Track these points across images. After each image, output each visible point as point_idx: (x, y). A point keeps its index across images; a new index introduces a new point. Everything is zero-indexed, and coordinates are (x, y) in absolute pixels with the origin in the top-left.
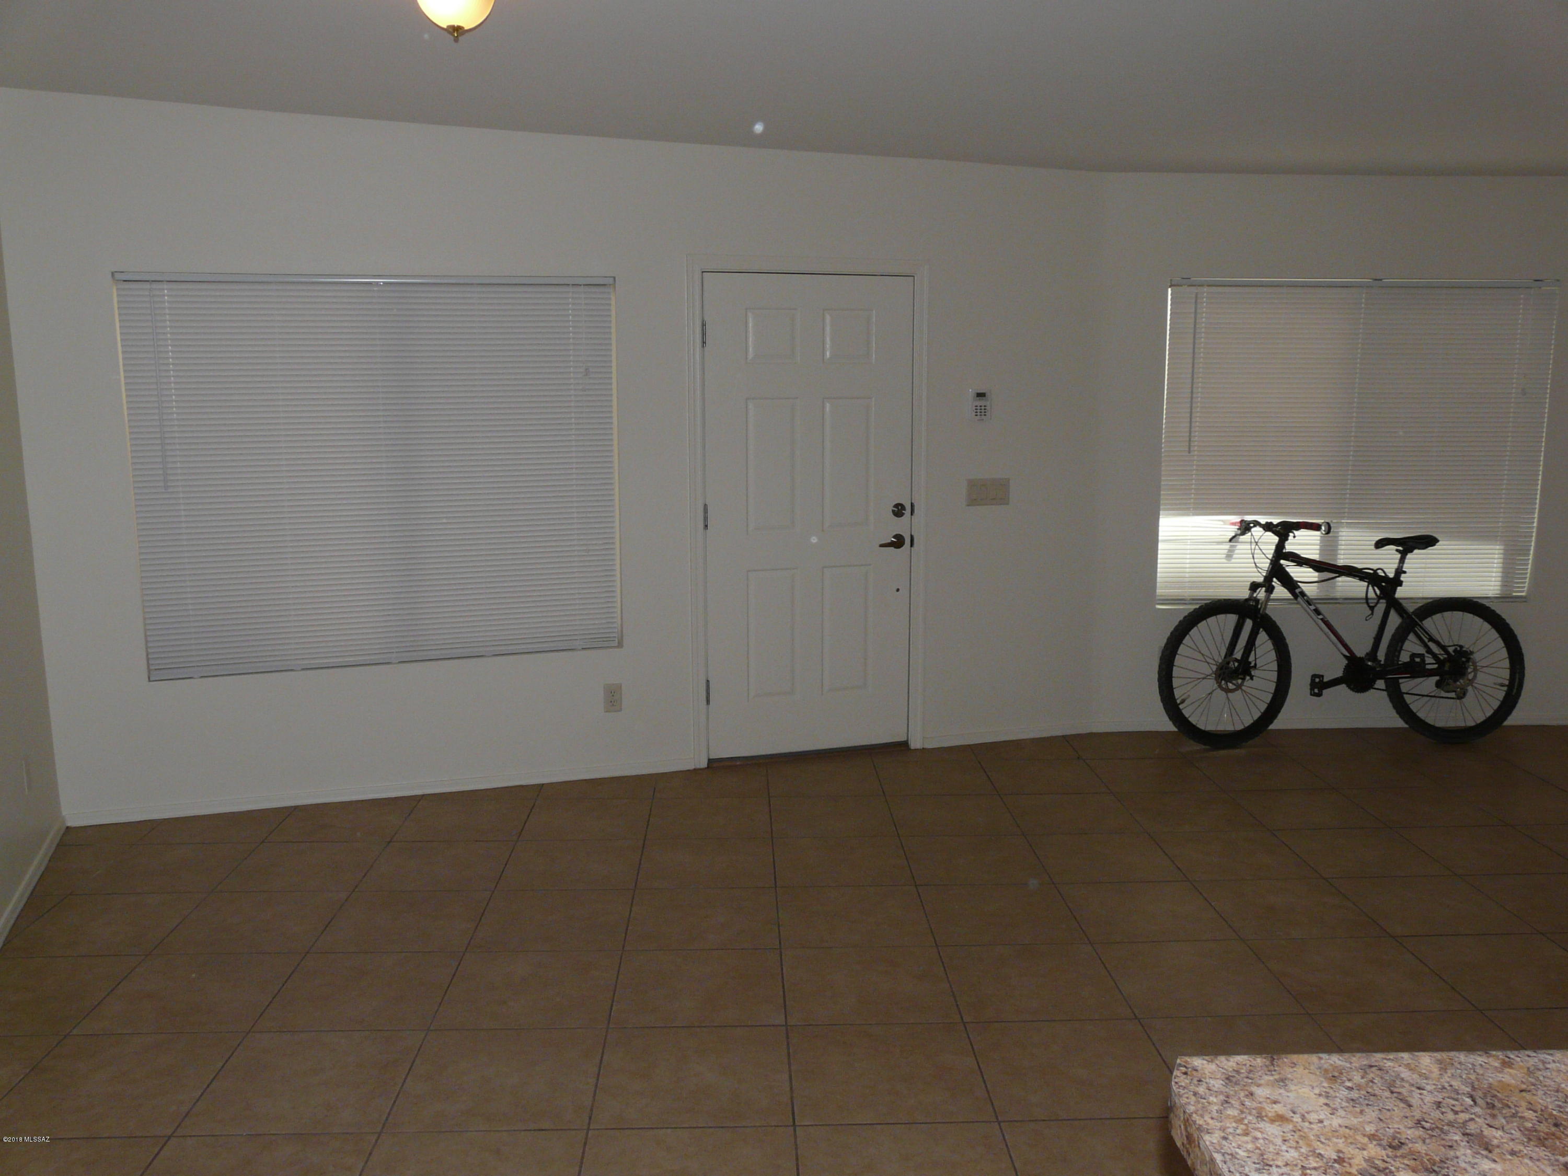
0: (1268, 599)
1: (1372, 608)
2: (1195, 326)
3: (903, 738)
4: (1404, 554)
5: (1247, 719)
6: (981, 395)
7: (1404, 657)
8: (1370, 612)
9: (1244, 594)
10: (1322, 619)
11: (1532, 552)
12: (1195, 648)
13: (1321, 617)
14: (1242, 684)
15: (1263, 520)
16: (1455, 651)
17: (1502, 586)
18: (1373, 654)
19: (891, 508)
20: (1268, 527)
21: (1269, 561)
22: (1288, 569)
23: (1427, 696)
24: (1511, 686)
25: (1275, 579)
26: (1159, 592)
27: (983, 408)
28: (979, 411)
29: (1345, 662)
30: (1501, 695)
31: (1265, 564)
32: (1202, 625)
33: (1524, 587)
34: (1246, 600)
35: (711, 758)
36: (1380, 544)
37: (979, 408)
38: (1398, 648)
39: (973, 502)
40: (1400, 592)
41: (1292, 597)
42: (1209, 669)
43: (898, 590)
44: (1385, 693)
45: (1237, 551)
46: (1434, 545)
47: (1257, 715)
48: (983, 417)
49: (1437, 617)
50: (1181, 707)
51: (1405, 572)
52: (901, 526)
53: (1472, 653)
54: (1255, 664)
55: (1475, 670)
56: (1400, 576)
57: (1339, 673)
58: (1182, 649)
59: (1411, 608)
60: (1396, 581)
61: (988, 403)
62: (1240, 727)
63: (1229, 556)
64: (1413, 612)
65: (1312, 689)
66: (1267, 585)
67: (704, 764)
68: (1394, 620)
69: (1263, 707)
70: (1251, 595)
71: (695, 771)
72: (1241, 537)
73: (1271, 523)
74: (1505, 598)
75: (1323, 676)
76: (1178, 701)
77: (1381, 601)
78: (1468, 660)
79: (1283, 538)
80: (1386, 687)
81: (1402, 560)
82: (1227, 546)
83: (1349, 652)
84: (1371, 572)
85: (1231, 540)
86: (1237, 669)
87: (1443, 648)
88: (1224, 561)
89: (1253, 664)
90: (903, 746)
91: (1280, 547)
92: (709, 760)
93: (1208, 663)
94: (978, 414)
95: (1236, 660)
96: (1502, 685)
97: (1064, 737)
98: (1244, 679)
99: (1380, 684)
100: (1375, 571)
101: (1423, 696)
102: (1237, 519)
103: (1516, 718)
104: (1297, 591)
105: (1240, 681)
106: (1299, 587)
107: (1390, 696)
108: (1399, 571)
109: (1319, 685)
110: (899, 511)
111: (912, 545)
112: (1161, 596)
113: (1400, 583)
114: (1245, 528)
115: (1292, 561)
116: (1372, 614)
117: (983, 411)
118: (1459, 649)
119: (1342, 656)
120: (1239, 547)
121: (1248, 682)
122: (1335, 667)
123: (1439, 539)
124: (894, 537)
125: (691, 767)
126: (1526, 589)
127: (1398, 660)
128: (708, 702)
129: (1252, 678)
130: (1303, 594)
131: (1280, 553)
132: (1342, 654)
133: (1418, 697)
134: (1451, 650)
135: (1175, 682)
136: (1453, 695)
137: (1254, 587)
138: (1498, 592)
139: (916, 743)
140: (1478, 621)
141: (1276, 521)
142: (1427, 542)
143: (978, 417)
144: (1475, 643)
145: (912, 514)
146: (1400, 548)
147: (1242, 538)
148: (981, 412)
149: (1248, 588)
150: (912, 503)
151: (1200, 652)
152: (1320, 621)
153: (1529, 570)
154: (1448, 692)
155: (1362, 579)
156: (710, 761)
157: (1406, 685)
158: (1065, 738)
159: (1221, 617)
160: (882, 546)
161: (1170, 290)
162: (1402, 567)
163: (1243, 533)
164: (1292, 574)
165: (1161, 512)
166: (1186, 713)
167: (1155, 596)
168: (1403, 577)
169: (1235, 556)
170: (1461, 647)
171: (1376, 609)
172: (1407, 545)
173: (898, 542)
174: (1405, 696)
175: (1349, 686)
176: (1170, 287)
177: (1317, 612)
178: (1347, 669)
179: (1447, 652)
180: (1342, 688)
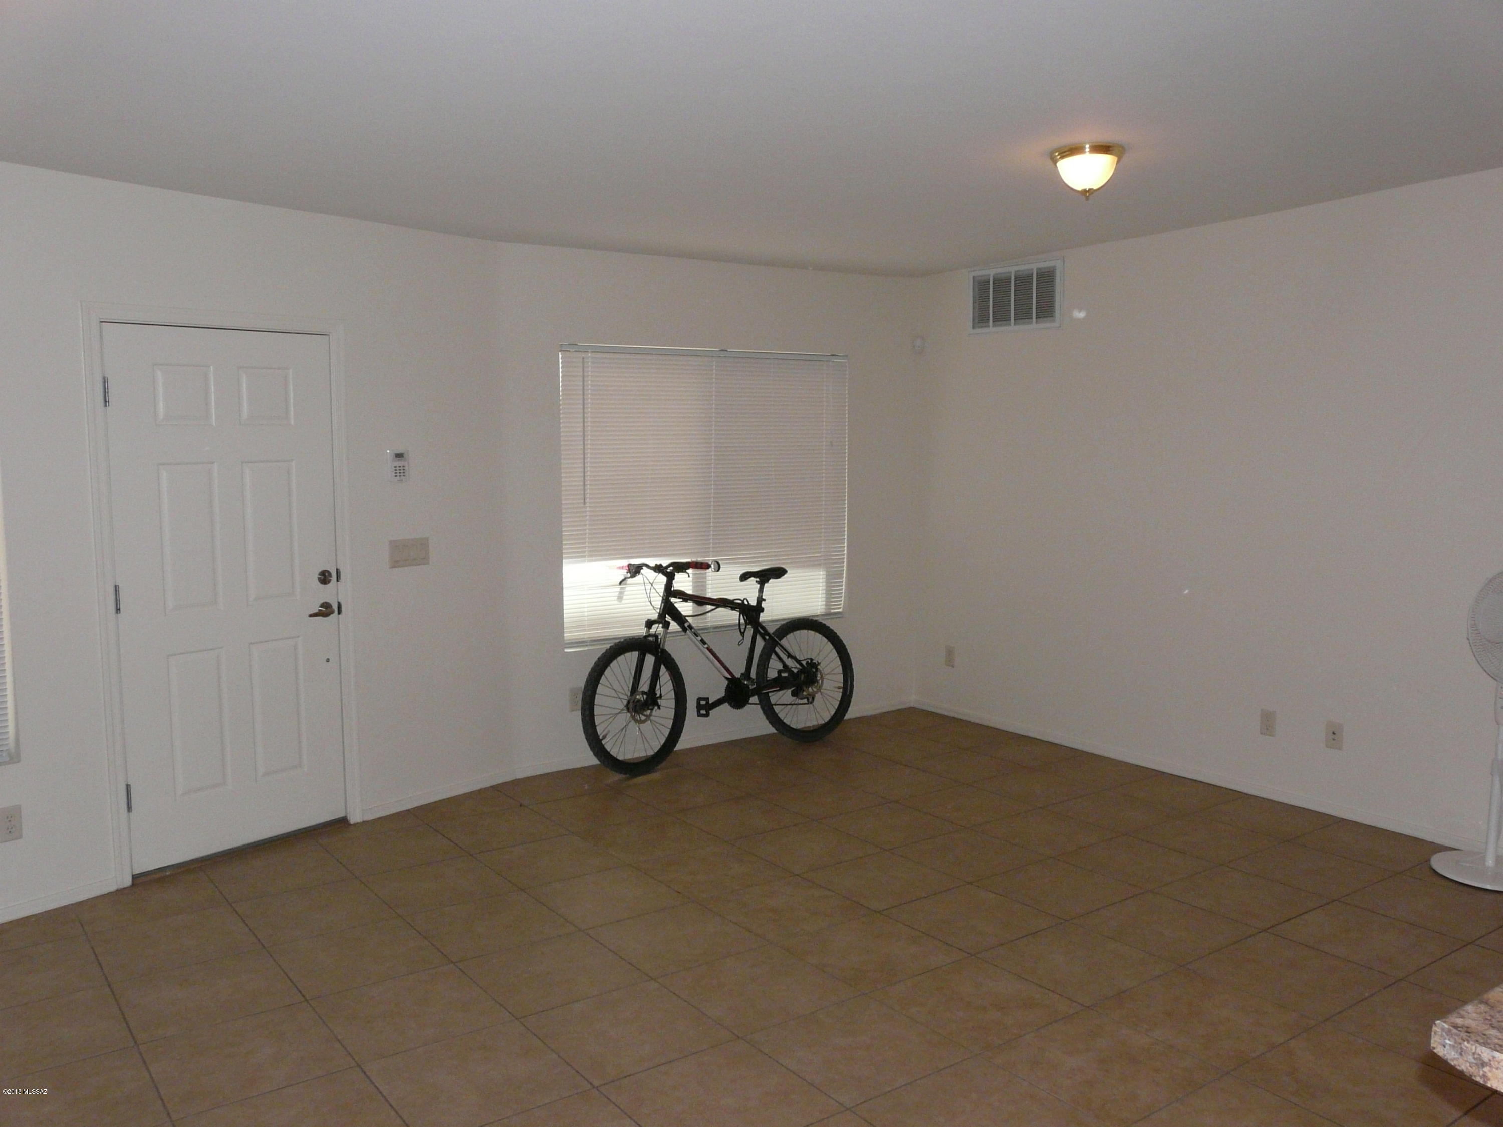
0: (666, 633)
1: (743, 634)
2: (583, 387)
3: (341, 815)
4: (762, 583)
5: (655, 744)
6: (399, 456)
7: (772, 674)
8: (742, 638)
9: (642, 631)
10: (708, 648)
11: (844, 575)
12: (610, 686)
13: (706, 646)
14: (651, 715)
15: (652, 562)
16: (807, 663)
17: (826, 605)
18: (747, 674)
19: (316, 576)
20: (658, 569)
21: (661, 598)
22: (676, 605)
23: (790, 704)
24: (845, 688)
25: (667, 616)
26: (568, 635)
27: (402, 468)
28: (398, 472)
29: (726, 682)
30: (839, 696)
31: (658, 602)
32: (614, 664)
33: (841, 604)
34: (646, 637)
35: (134, 873)
36: (744, 577)
37: (398, 468)
38: (766, 667)
39: (395, 564)
40: (763, 617)
41: (681, 630)
42: (621, 705)
43: (328, 660)
44: (759, 706)
45: (626, 593)
46: (783, 575)
47: (663, 741)
48: (402, 477)
49: (790, 636)
50: (603, 742)
51: (764, 600)
52: (327, 593)
53: (819, 664)
54: (661, 695)
55: (822, 677)
56: (761, 604)
57: (721, 693)
58: (600, 689)
59: (771, 630)
60: (759, 609)
61: (406, 464)
62: (651, 753)
63: (620, 597)
64: (773, 634)
65: (698, 711)
66: (661, 619)
67: (128, 882)
68: (760, 643)
69: (667, 732)
70: (648, 631)
71: (120, 892)
72: (631, 579)
73: (661, 565)
74: (828, 614)
75: (708, 698)
76: (601, 738)
77: (748, 626)
78: (817, 669)
79: (670, 577)
80: (760, 701)
81: (761, 590)
82: (618, 589)
83: (730, 674)
84: (740, 602)
85: (620, 583)
86: (646, 701)
87: (799, 662)
88: (616, 602)
89: (658, 695)
90: (342, 822)
91: (669, 585)
92: (133, 876)
93: (621, 699)
94: (398, 474)
95: (643, 693)
96: (839, 688)
97: (494, 788)
98: (652, 710)
99: (754, 699)
100: (743, 601)
101: (787, 705)
102: (625, 563)
103: (852, 713)
104: (686, 625)
105: (648, 712)
106: (687, 621)
107: (763, 709)
108: (760, 600)
109: (706, 707)
110: (324, 578)
111: (339, 612)
112: (569, 640)
113: (762, 610)
114: (635, 570)
115: (679, 598)
116: (743, 639)
117: (402, 471)
118: (809, 661)
119: (724, 678)
120: (627, 589)
121: (656, 712)
122: (718, 691)
123: (787, 569)
124: (321, 606)
125: (113, 888)
126: (842, 606)
127: (767, 677)
128: (129, 808)
129: (659, 708)
130: (690, 627)
131: (670, 592)
132: (724, 677)
133: (784, 706)
134: (804, 663)
135: (597, 720)
136: (805, 701)
137: (649, 624)
138: (823, 610)
139: (355, 818)
140: (819, 636)
141: (665, 562)
142: (778, 572)
143: (398, 478)
144: (819, 654)
145: (338, 581)
146: (758, 579)
147: (630, 581)
148: (400, 473)
149: (644, 625)
150: (337, 569)
151: (613, 689)
152: (706, 650)
153: (843, 590)
154: (802, 699)
155: (733, 609)
156: (135, 877)
157: (774, 698)
158: (496, 788)
159: (628, 655)
160: (311, 615)
161: (560, 353)
162: (762, 596)
163: (633, 576)
164: (680, 609)
165: (564, 561)
166: (608, 747)
167: (564, 640)
168: (763, 604)
169: (625, 597)
170: (812, 660)
171: (745, 633)
172: (764, 576)
173: (325, 610)
174: (774, 706)
175: (730, 705)
176: (561, 351)
177: (703, 642)
178: (728, 689)
179: (801, 664)
180: (726, 707)
